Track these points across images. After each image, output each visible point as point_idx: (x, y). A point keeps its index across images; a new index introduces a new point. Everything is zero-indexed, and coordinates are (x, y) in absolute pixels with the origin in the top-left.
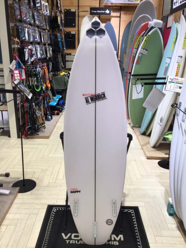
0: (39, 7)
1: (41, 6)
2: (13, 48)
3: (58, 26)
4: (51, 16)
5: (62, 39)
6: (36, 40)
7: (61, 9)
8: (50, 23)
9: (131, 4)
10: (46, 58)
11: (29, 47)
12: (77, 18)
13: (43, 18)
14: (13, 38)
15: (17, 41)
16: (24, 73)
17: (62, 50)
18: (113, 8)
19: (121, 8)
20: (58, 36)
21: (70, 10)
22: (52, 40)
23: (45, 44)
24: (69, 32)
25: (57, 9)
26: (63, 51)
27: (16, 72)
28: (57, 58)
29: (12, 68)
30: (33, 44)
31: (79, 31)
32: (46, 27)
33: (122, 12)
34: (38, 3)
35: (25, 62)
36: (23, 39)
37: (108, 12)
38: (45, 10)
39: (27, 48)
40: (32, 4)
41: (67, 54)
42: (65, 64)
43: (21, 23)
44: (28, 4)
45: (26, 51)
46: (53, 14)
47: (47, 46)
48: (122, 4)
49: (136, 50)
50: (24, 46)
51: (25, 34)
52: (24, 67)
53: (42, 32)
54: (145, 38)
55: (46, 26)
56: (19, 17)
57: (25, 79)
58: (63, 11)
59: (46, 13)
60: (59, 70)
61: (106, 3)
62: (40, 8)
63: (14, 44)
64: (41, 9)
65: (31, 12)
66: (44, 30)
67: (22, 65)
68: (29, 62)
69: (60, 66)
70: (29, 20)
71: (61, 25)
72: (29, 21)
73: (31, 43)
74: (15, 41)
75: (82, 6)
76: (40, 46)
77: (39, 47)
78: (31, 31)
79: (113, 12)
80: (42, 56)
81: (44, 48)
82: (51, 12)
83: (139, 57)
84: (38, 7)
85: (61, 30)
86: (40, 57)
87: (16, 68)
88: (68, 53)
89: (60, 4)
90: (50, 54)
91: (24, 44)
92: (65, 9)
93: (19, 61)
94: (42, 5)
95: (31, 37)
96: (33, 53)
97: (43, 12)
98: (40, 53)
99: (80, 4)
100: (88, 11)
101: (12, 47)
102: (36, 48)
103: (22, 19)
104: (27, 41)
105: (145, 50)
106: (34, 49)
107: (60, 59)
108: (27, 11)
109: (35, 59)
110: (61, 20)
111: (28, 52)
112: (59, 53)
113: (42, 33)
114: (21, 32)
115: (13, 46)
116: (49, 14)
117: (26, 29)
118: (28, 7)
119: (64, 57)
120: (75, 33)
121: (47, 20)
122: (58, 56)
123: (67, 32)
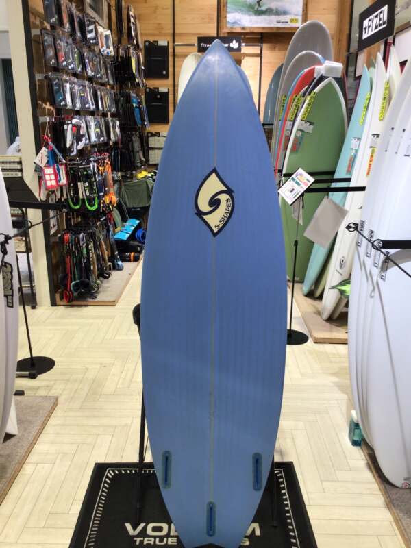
0: (93, 39)
1: (96, 38)
2: (42, 123)
3: (132, 77)
4: (117, 57)
5: (140, 103)
6: (87, 106)
7: (137, 42)
8: (115, 71)
9: (284, 28)
10: (106, 144)
11: (74, 121)
12: (171, 59)
13: (102, 62)
14: (40, 102)
15: (49, 110)
16: (64, 172)
17: (140, 126)
18: (247, 36)
19: (262, 38)
20: (132, 98)
21: (157, 42)
22: (120, 106)
23: (105, 115)
24: (155, 88)
25: (129, 43)
26: (142, 128)
27: (49, 171)
28: (129, 142)
29: (39, 163)
30: (82, 114)
31: (175, 86)
32: (107, 80)
33: (265, 46)
34: (91, 31)
35: (65, 151)
36: (62, 104)
37: (234, 45)
38: (105, 45)
39: (69, 122)
40: (79, 34)
41: (152, 133)
42: (146, 155)
43: (58, 74)
44: (71, 35)
45: (68, 128)
46: (121, 52)
47: (109, 118)
48: (264, 28)
49: (292, 123)
50: (64, 119)
51: (64, 95)
52: (64, 161)
53: (99, 88)
54: (308, 98)
55: (107, 77)
56: (53, 60)
57: (66, 185)
58: (141, 46)
59: (108, 50)
60: (134, 168)
61: (232, 28)
62: (94, 41)
63: (43, 115)
64: (97, 44)
65: (76, 50)
66: (103, 84)
67: (60, 156)
68: (73, 151)
69: (137, 158)
70: (72, 66)
71: (137, 75)
72: (72, 69)
73: (78, 113)
74: (45, 108)
75: (181, 34)
76: (95, 118)
77: (93, 120)
78: (76, 87)
79: (245, 45)
80: (99, 138)
81: (102, 123)
82: (117, 49)
83: (296, 138)
84: (90, 39)
85: (138, 84)
86: (95, 142)
87: (48, 163)
88: (154, 132)
89: (136, 30)
90: (115, 134)
91: (62, 115)
92: (145, 42)
93: (53, 150)
94: (99, 35)
95: (78, 100)
96: (81, 133)
97: (102, 50)
98: (97, 134)
99: (176, 31)
100: (194, 45)
101: (40, 122)
102: (88, 123)
103: (60, 64)
104: (69, 110)
105: (308, 124)
106: (83, 125)
107: (137, 145)
108: (69, 50)
109: (85, 144)
110: (138, 65)
111: (72, 130)
112: (134, 132)
113: (99, 93)
114: (58, 91)
115: (41, 119)
116: (113, 54)
117: (68, 85)
118: (70, 41)
119: (144, 140)
120: (167, 91)
121: (108, 66)
122: (132, 140)
123: (150, 88)
